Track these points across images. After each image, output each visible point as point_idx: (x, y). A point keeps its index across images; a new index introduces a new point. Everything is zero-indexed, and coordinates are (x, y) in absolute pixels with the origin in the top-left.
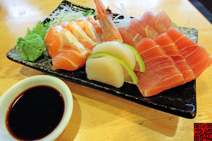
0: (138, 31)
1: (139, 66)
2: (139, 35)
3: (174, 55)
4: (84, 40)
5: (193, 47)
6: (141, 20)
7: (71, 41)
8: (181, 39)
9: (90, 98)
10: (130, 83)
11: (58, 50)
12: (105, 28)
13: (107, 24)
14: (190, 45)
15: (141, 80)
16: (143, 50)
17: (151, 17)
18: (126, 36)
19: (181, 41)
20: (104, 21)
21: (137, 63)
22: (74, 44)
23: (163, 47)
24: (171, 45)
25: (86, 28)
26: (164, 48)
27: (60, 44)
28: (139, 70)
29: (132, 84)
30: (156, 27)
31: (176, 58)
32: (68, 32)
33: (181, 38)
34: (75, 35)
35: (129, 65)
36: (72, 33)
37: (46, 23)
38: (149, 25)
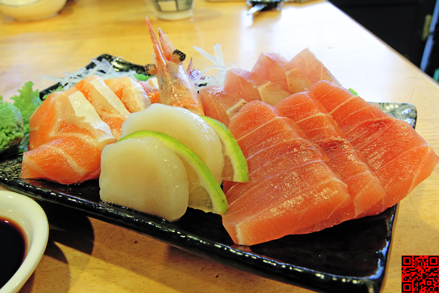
0: (243, 93)
1: (231, 166)
2: (245, 102)
3: (325, 141)
4: (114, 115)
5: (378, 122)
6: (254, 71)
7: (78, 114)
8: (346, 104)
9: (104, 260)
10: (206, 211)
11: (47, 134)
12: (164, 88)
13: (169, 78)
14: (371, 116)
15: (234, 204)
16: (247, 129)
17: (274, 62)
18: (213, 105)
19: (345, 108)
20: (164, 72)
21: (227, 159)
22: (86, 121)
23: (297, 122)
24: (316, 117)
25: (124, 92)
26: (299, 124)
27: (54, 121)
28: (232, 178)
29: (210, 214)
30: (289, 84)
31: (330, 148)
32: (79, 94)
33: (347, 101)
34: (93, 103)
35: (201, 158)
36: (87, 99)
37: (47, 94)
38: (272, 81)
